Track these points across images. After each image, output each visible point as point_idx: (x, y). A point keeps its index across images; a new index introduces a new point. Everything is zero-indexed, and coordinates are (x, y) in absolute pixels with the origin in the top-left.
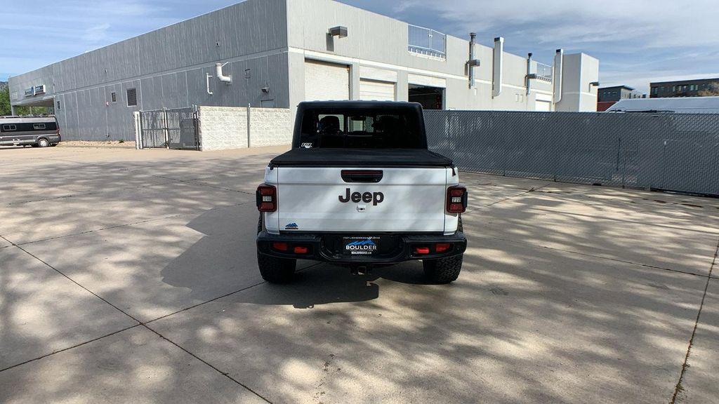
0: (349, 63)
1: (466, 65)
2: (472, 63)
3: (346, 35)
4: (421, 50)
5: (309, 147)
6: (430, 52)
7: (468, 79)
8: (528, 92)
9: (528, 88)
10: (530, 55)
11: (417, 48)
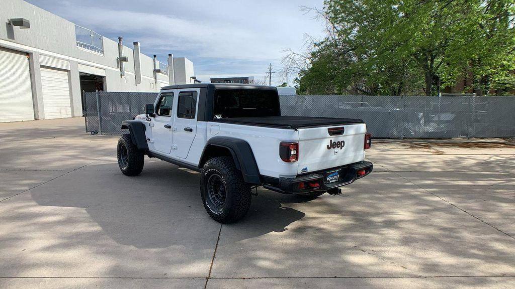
0: (29, 52)
1: (117, 60)
2: (122, 59)
3: (28, 27)
4: (86, 46)
5: (220, 118)
6: (92, 48)
7: (119, 70)
8: (156, 81)
9: (155, 79)
10: (155, 56)
11: (83, 44)
